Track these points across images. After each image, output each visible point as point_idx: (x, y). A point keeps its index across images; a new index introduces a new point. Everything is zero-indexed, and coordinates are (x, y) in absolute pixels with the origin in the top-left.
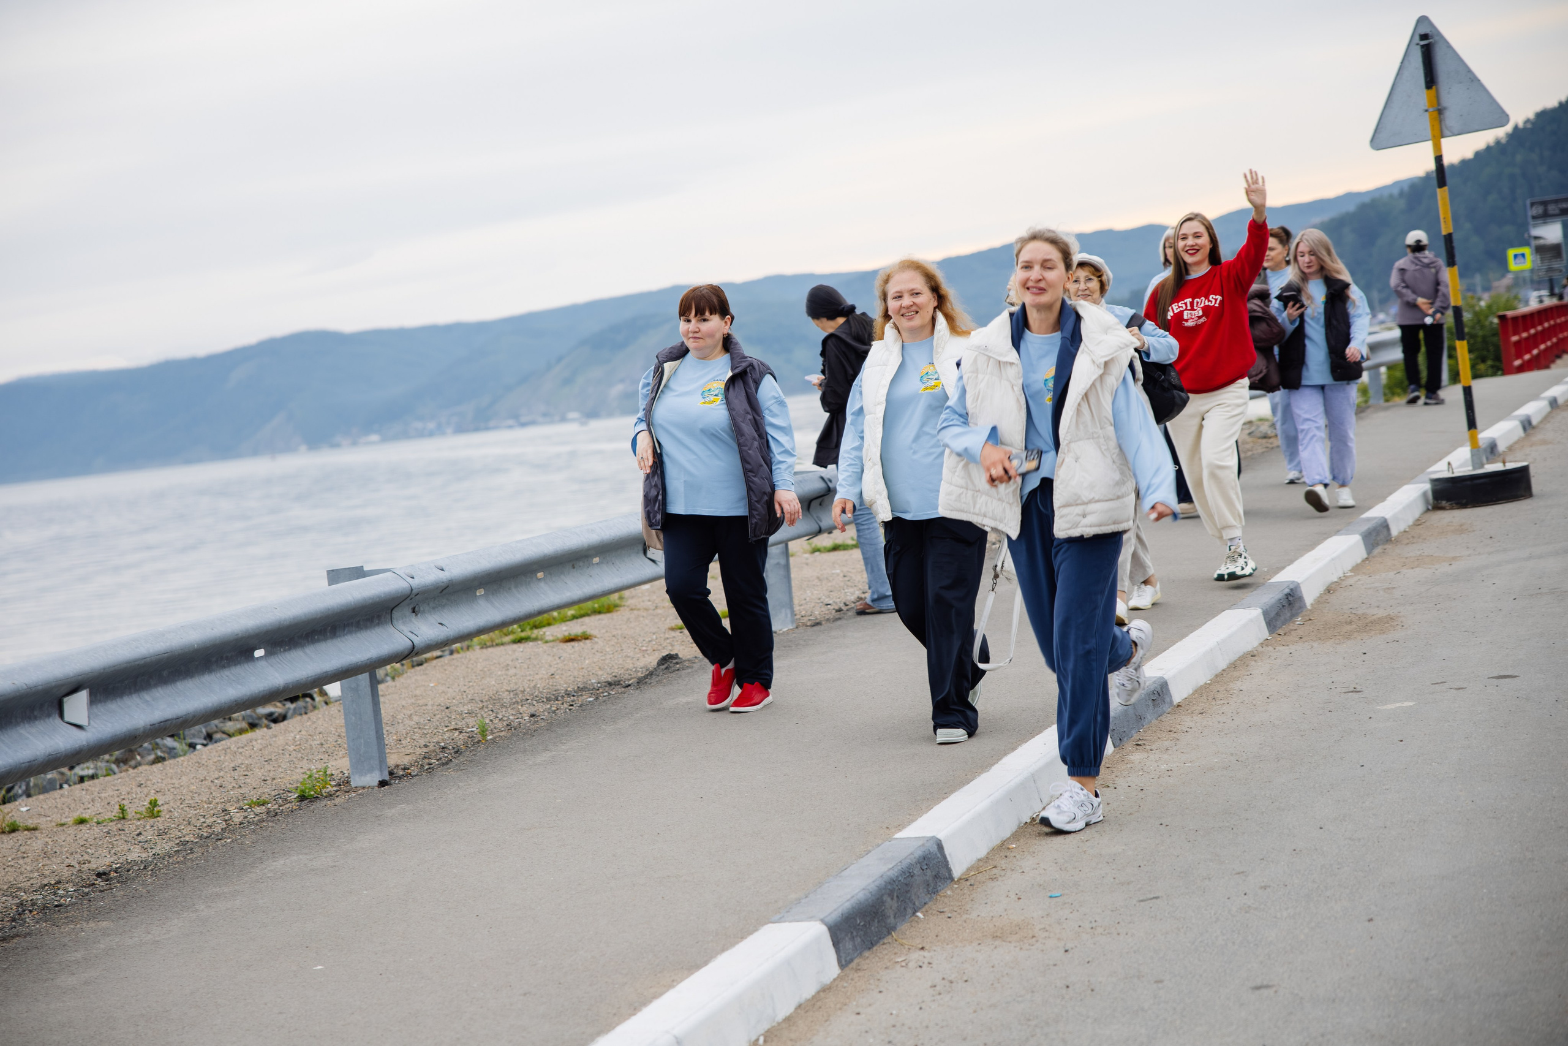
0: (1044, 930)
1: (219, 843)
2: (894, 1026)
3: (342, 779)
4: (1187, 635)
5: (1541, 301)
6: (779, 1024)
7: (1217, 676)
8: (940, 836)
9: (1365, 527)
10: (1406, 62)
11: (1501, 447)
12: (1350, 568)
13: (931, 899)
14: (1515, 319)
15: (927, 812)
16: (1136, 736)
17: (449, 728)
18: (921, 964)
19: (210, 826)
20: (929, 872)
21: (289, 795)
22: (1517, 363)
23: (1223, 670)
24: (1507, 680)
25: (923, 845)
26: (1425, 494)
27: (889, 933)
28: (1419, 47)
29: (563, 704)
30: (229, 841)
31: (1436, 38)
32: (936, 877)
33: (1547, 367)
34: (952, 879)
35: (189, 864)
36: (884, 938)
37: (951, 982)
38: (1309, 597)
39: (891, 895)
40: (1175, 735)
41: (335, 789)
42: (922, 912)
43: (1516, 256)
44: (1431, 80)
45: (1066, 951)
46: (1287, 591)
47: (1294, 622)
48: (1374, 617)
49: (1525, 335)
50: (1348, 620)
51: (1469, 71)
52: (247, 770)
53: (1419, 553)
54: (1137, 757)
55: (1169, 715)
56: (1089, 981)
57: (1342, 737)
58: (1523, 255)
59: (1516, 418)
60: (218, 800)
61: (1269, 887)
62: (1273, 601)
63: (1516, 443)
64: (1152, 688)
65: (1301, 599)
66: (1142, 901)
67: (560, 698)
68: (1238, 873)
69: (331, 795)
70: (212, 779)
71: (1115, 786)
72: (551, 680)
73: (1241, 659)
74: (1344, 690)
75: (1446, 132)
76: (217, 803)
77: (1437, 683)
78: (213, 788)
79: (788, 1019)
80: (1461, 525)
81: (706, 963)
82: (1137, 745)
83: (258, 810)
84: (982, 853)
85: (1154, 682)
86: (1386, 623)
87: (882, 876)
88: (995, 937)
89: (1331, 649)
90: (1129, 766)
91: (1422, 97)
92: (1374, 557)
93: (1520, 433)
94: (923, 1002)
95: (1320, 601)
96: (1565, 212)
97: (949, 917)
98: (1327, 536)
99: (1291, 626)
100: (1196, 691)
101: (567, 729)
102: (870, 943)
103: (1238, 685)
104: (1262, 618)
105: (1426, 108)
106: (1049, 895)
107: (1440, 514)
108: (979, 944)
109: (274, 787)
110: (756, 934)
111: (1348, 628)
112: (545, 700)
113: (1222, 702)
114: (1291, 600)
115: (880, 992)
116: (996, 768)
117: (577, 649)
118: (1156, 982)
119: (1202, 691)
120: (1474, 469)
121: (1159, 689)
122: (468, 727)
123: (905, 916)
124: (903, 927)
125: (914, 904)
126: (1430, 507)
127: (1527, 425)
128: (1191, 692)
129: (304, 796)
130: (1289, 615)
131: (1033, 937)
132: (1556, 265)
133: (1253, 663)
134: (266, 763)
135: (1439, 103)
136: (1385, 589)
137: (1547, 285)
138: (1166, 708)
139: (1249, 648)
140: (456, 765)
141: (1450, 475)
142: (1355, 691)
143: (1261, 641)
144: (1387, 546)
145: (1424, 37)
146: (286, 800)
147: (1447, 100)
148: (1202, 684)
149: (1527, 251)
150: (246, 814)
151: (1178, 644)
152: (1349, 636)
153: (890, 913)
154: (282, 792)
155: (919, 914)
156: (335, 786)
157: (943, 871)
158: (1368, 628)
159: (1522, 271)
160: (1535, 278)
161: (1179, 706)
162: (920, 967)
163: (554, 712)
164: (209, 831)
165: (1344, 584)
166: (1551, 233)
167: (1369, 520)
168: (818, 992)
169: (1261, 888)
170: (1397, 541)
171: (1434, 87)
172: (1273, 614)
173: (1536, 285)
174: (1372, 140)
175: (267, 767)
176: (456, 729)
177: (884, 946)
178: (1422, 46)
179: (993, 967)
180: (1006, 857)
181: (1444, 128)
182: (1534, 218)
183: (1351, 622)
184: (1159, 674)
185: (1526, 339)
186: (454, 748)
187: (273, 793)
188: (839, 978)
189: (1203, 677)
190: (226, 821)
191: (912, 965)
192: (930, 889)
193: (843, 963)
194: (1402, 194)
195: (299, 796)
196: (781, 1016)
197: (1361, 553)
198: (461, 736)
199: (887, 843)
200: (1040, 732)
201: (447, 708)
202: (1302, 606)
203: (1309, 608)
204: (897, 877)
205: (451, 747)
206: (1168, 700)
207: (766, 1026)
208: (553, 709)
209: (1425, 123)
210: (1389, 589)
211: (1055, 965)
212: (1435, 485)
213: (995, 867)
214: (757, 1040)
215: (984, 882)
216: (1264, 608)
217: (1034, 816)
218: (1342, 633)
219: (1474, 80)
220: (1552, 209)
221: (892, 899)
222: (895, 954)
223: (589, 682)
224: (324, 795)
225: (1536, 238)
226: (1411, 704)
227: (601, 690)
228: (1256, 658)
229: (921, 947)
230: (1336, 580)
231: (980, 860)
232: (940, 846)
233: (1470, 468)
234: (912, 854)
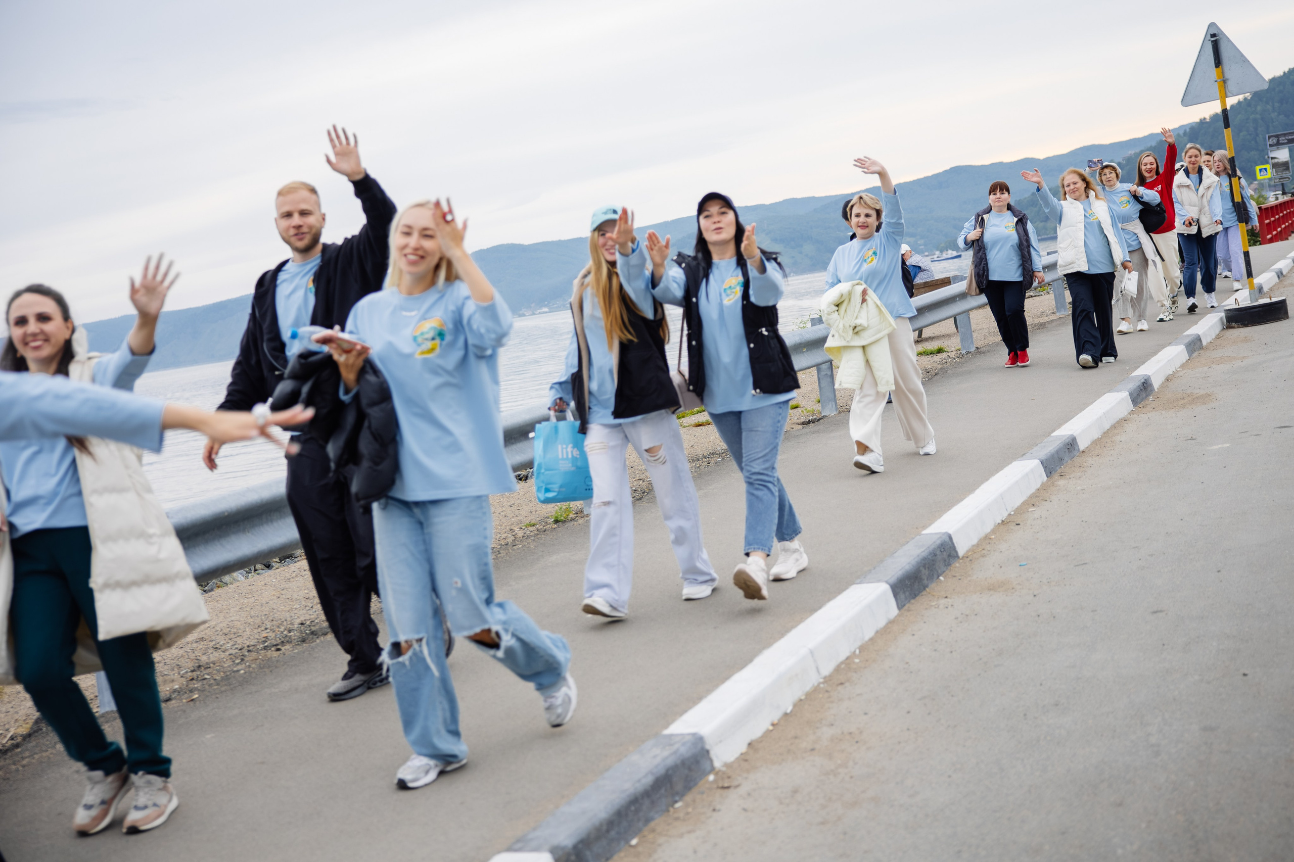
0: (1019, 584)
1: (515, 547)
2: (936, 641)
3: (578, 510)
4: (1084, 409)
5: (1277, 199)
6: (866, 642)
7: (1104, 433)
8: (950, 532)
9: (1187, 341)
10: (1202, 51)
11: (1266, 289)
12: (1179, 366)
13: (947, 569)
14: (1267, 209)
15: (939, 518)
16: (1059, 471)
17: (636, 479)
18: (947, 606)
19: (504, 539)
20: (945, 553)
21: (548, 520)
22: (1269, 236)
23: (1108, 430)
24: (1286, 429)
25: (941, 537)
26: (1221, 319)
27: (924, 589)
28: (1210, 42)
29: (703, 463)
30: (520, 546)
31: (1221, 36)
32: (949, 556)
33: (1287, 239)
34: (958, 557)
35: (500, 560)
36: (922, 592)
37: (967, 615)
38: (1156, 383)
39: (924, 566)
40: (1084, 469)
41: (575, 515)
42: (943, 577)
43: (1261, 170)
44: (1218, 62)
45: (1035, 596)
46: (1143, 380)
47: (1148, 400)
48: (1198, 395)
49: (1273, 219)
50: (1182, 397)
51: (1242, 55)
52: (518, 506)
53: (1221, 355)
54: (1062, 482)
55: (1078, 458)
56: (1051, 612)
57: (1188, 466)
58: (1266, 169)
59: (1273, 270)
60: (506, 524)
61: (1154, 555)
62: (1135, 387)
63: (1274, 286)
64: (1067, 441)
65: (1151, 385)
66: (1077, 566)
67: (700, 459)
68: (1134, 548)
69: (573, 519)
70: (499, 512)
71: (1051, 500)
72: (692, 449)
73: (1118, 422)
74: (1185, 439)
75: (1229, 94)
76: (506, 526)
77: (1243, 432)
78: (501, 517)
79: (871, 639)
80: (1245, 337)
81: (820, 608)
82: (1061, 475)
83: (531, 529)
84: (975, 542)
85: (1068, 438)
86: (1205, 398)
87: (918, 556)
88: (989, 589)
89: (1174, 415)
90: (1057, 488)
91: (1213, 72)
92: (1193, 359)
93: (1277, 280)
94: (952, 627)
95: (1162, 386)
96: (1290, 141)
97: (960, 579)
98: (1163, 346)
99: (1147, 402)
100: (1093, 442)
101: (710, 477)
102: (914, 595)
103: (1118, 438)
104: (1129, 396)
105: (1216, 80)
106: (1019, 564)
107: (1231, 331)
108: (981, 594)
109: (537, 516)
110: (848, 591)
111: (1183, 401)
112: (691, 461)
113: (1110, 448)
114: (1145, 386)
115: (925, 622)
116: (978, 492)
117: (704, 430)
118: (1092, 611)
119: (1096, 442)
120: (1252, 302)
121: (1071, 442)
122: (648, 478)
123: (933, 579)
124: (933, 585)
125: (938, 572)
126: (1225, 327)
127: (1280, 275)
128: (1090, 444)
129: (557, 520)
130: (1144, 395)
131: (1013, 588)
132: (1286, 174)
133: (1126, 425)
134: (529, 502)
135: (1224, 77)
136: (1203, 378)
137: (1281, 188)
138: (1076, 453)
139: (1122, 416)
140: (648, 499)
141: (1237, 307)
142: (1192, 439)
143: (1130, 411)
144: (1200, 352)
145: (1213, 35)
146: (546, 522)
147: (1228, 75)
148: (1096, 438)
149: (1268, 166)
150: (524, 531)
151: (1080, 414)
152: (1183, 406)
153: (925, 577)
154: (543, 518)
155: (941, 578)
156: (575, 514)
157: (953, 553)
158: (1195, 401)
159: (1265, 179)
160: (1272, 183)
161: (1083, 452)
162: (947, 607)
163: (698, 467)
164: (505, 541)
165: (1177, 375)
166: (1282, 155)
167: (1188, 336)
168: (887, 624)
169: (1149, 555)
170: (1207, 348)
171: (1220, 66)
172: (1135, 395)
173: (1273, 187)
174: (1182, 101)
175: (531, 505)
176: (640, 479)
177: (923, 597)
178: (1212, 41)
179: (991, 606)
180: (989, 543)
181: (1227, 90)
182: (1271, 146)
183: (1184, 398)
184: (1070, 433)
185: (1273, 221)
186: (641, 490)
187: (538, 519)
188: (898, 615)
189: (1096, 434)
190: (514, 535)
191: (941, 607)
192: (947, 563)
193: (900, 607)
194: (1185, 133)
195: (554, 520)
196: (867, 638)
197: (1185, 356)
198: (644, 483)
199: (918, 537)
200: (1002, 469)
201: (632, 467)
202: (1152, 390)
203: (1156, 390)
204: (927, 556)
205: (639, 490)
206: (1077, 448)
207: (859, 643)
208: (697, 466)
209: (1215, 89)
210: (1205, 377)
211: (1029, 604)
212: (1227, 313)
213: (984, 549)
214: (855, 651)
215: (978, 558)
216: (1130, 391)
217: (1004, 519)
218: (1179, 405)
219: (1245, 61)
220: (1282, 140)
221: (925, 569)
222: (930, 601)
223: (716, 449)
224: (569, 519)
225: (1273, 158)
226: (1228, 445)
227: (724, 454)
228: (1127, 422)
229: (945, 596)
230: (1171, 373)
231: (973, 546)
232: (950, 538)
233: (1250, 302)
234: (934, 542)
